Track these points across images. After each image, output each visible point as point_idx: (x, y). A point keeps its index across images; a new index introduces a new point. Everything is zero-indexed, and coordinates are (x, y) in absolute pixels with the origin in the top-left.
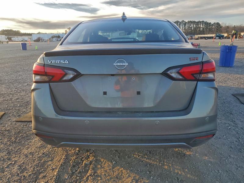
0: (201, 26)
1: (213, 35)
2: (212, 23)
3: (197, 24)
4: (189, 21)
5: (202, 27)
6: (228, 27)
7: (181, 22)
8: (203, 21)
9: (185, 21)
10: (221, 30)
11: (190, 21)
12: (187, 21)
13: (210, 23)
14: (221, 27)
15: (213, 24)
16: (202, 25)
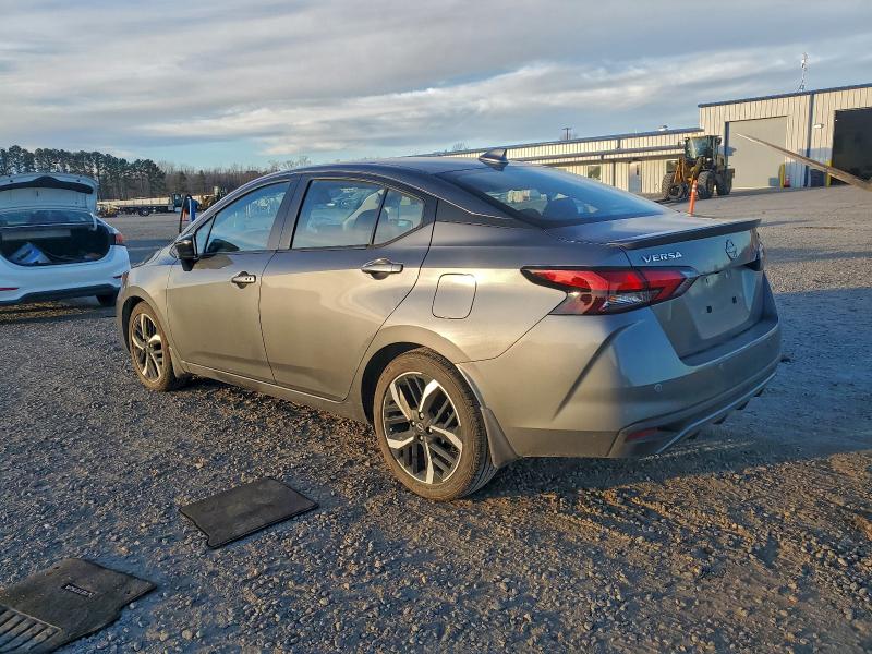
0: (95, 171)
1: (165, 201)
2: (131, 161)
3: (77, 163)
4: (39, 150)
5: (98, 175)
6: (182, 176)
7: (7, 150)
8: (97, 154)
9: (24, 151)
10: (165, 185)
11: (46, 150)
12: (32, 150)
13: (123, 161)
14: (162, 175)
15: (133, 166)
16: (98, 167)
